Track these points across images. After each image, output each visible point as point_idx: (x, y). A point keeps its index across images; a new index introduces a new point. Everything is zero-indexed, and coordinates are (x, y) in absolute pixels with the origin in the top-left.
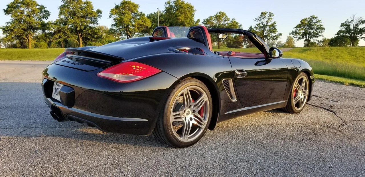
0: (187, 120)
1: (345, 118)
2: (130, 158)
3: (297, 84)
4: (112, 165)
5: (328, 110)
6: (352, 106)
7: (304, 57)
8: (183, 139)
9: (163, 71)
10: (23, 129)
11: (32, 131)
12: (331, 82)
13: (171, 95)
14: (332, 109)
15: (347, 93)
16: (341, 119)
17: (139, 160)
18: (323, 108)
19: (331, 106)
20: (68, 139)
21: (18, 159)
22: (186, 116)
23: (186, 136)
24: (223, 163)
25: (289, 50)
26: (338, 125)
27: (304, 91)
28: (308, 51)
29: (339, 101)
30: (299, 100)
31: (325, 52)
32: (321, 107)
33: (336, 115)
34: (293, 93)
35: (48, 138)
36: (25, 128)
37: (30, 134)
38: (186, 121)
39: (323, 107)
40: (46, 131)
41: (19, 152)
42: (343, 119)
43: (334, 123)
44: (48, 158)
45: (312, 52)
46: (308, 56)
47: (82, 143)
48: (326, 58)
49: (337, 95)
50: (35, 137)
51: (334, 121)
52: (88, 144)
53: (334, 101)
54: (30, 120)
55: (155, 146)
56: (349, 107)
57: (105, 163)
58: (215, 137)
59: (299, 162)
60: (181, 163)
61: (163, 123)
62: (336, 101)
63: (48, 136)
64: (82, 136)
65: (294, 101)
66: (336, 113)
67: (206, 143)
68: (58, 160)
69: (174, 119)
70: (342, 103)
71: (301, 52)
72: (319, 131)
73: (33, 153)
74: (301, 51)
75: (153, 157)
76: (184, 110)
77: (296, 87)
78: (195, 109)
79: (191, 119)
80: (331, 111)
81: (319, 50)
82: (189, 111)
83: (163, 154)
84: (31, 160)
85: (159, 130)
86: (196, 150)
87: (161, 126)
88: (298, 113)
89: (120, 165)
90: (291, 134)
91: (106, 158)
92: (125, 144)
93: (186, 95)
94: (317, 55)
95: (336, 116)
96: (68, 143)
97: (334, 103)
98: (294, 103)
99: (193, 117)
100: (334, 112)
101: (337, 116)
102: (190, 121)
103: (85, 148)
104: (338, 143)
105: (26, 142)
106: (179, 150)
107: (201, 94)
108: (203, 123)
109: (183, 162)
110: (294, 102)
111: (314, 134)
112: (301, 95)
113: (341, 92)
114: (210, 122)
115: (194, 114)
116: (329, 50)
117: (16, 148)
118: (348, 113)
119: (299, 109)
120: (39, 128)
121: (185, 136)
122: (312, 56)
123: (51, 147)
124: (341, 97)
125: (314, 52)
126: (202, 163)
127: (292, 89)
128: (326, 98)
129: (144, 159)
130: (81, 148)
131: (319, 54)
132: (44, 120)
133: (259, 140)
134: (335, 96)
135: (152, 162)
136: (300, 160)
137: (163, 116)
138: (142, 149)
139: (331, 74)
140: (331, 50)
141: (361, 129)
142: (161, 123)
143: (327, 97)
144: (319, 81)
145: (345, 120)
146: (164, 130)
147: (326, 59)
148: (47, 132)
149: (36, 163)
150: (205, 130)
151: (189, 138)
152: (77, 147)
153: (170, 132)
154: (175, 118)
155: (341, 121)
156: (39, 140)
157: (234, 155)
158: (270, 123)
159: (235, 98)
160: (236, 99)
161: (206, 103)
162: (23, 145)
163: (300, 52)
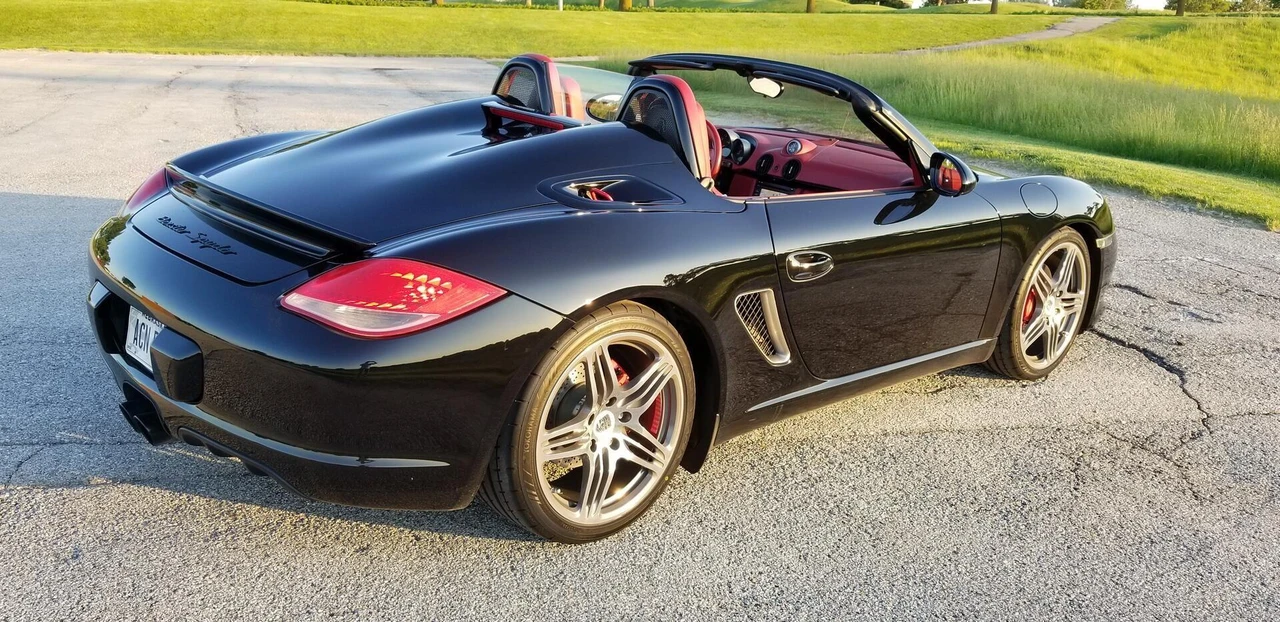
0: (599, 451)
1: (1214, 404)
2: (396, 585)
3: (1040, 274)
4: (332, 615)
5: (1160, 361)
6: (1261, 345)
7: (1157, 58)
8: (583, 515)
9: (510, 293)
10: (27, 451)
11: (59, 457)
12: (1219, 212)
13: (541, 373)
14: (1179, 355)
15: (1263, 273)
16: (1199, 408)
17: (426, 594)
18: (1145, 351)
19: (1180, 344)
20: (185, 496)
21: (17, 586)
22: (596, 433)
23: (594, 505)
24: (715, 609)
25: (1095, 27)
26: (1177, 436)
27: (1068, 295)
28: (1177, 33)
29: (1215, 318)
30: (1046, 332)
31: (1244, 39)
32: (1137, 348)
33: (1186, 386)
34: (1024, 306)
35: (116, 493)
36: (32, 444)
37: (52, 473)
38: (595, 454)
39: (1148, 346)
40: (107, 457)
41: (17, 557)
42: (1204, 407)
43: (1165, 427)
44: (118, 584)
45: (1194, 37)
46: (1173, 55)
47: (234, 515)
48: (1245, 64)
49: (1218, 284)
50: (69, 485)
51: (1166, 416)
52: (253, 523)
53: (1198, 317)
54: (47, 403)
55: (487, 534)
56: (1247, 346)
57: (308, 606)
58: (707, 490)
59: (981, 605)
60: (567, 606)
61: (510, 469)
62: (1206, 316)
63: (115, 481)
64: (235, 484)
65: (1023, 336)
66: (1186, 377)
67: (667, 522)
68: (151, 591)
69: (551, 452)
70: (1227, 328)
71: (1146, 37)
72: (1097, 466)
73: (66, 561)
74: (1144, 33)
75: (473, 583)
76: (590, 415)
77: (1033, 287)
78: (629, 407)
79: (615, 444)
80: (1170, 369)
81: (1220, 28)
82: (606, 418)
83: (513, 569)
84: (61, 592)
85: (497, 489)
86: (628, 555)
87: (505, 478)
88: (1040, 377)
89: (358, 616)
90: (984, 480)
91: (313, 585)
92: (381, 523)
93: (595, 364)
94: (1209, 55)
95: (1184, 391)
96: (185, 516)
97: (1196, 328)
98: (1025, 345)
99: (622, 437)
100: (1181, 374)
101: (1189, 390)
102: (610, 451)
103: (242, 542)
104: (1150, 523)
105: (38, 507)
106: (569, 552)
107: (652, 356)
108: (656, 455)
109: (576, 605)
110: (1024, 342)
111: (1073, 477)
112: (1053, 313)
113: (1241, 267)
114: (684, 447)
115: (627, 424)
116: (1264, 30)
117: (7, 538)
118: (1232, 377)
119: (1044, 364)
120: (81, 443)
121: (589, 502)
122: (1190, 58)
123: (127, 536)
124: (1230, 294)
125: (1199, 38)
126: (641, 611)
127: (1017, 293)
128: (1171, 302)
129: (442, 590)
130: (229, 538)
131: (1220, 48)
132: (100, 408)
133: (862, 504)
134: (1209, 288)
135: (468, 605)
136: (987, 599)
137: (510, 447)
138: (440, 546)
139: (1234, 166)
140: (1270, 31)
141: (1258, 454)
142: (503, 465)
143: (1177, 296)
144: (1174, 208)
145: (1213, 412)
146: (514, 491)
147: (1246, 68)
148: (110, 461)
149: (78, 603)
150: (667, 478)
151: (606, 509)
152: (215, 535)
153: (537, 498)
154: (554, 449)
155: (1196, 414)
156: (83, 500)
157: (760, 573)
158: (923, 424)
159: (785, 353)
160: (789, 355)
161: (670, 385)
162: (31, 524)
163: (1143, 38)
